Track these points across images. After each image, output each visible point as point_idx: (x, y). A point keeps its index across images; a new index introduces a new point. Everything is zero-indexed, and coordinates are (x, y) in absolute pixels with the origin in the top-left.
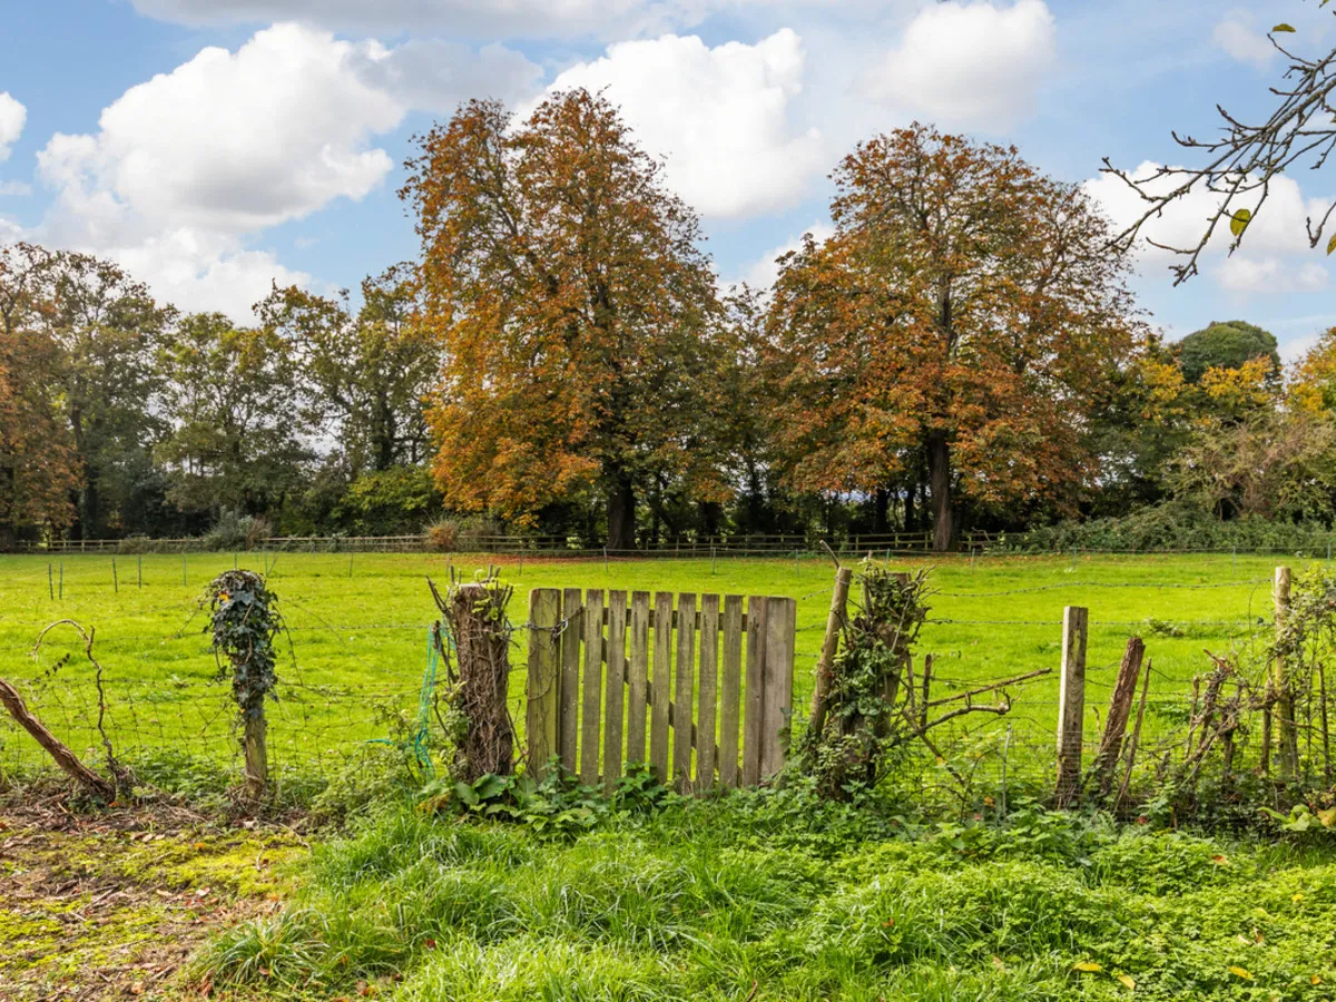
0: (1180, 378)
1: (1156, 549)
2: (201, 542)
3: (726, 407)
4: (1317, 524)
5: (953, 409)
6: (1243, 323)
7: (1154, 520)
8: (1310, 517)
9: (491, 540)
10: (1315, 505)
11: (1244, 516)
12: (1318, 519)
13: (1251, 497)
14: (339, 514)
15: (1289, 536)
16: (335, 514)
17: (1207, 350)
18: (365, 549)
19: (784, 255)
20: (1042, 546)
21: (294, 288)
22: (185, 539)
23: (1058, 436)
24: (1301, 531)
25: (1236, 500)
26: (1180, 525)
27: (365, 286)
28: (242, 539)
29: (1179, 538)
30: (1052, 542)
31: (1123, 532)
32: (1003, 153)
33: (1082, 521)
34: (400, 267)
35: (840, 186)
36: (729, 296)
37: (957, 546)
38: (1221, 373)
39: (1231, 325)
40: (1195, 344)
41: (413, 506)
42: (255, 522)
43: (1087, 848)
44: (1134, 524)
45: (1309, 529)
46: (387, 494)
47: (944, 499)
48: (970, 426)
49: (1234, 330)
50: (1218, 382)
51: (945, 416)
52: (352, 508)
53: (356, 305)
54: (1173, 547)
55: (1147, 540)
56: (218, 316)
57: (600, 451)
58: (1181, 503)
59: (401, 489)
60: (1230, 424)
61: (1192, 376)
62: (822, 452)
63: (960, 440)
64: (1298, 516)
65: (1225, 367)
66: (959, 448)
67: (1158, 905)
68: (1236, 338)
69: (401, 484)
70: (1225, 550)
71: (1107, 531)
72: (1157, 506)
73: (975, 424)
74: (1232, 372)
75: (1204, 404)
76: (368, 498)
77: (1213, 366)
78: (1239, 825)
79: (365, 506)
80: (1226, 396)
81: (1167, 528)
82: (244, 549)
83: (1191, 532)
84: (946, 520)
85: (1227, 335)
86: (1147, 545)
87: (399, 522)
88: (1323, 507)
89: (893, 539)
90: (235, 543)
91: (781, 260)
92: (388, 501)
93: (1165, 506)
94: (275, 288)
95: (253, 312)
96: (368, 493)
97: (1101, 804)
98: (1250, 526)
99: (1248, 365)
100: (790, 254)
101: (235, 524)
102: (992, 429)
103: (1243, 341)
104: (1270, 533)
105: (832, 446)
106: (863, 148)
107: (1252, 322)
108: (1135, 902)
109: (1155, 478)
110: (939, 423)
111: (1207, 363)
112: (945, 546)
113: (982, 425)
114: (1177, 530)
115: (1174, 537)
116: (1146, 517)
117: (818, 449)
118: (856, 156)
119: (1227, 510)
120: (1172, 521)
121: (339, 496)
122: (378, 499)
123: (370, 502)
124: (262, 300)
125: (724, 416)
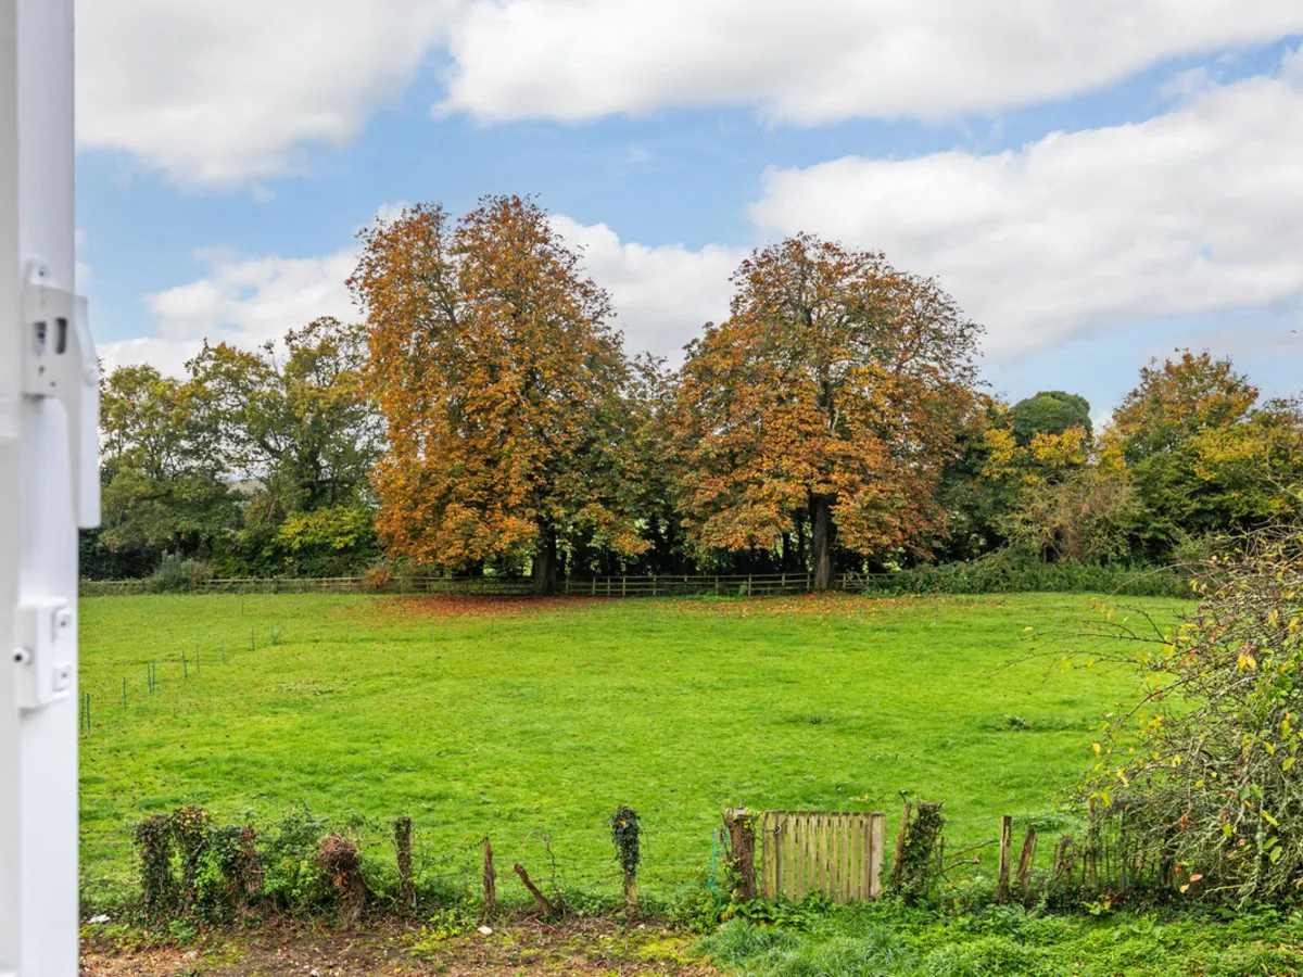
0: (1012, 442)
1: (995, 588)
2: (144, 584)
3: (642, 473)
4: (1118, 566)
5: (834, 477)
6: (1063, 393)
7: (993, 565)
8: (1113, 560)
9: (424, 581)
10: (1117, 550)
11: (1063, 559)
12: (1119, 561)
13: (1069, 544)
14: (269, 553)
15: (1097, 576)
16: (266, 552)
17: (1035, 418)
18: (306, 589)
19: (689, 342)
20: (904, 588)
21: (223, 344)
22: (127, 581)
23: (916, 494)
24: (1106, 572)
25: (1057, 546)
26: (1013, 569)
27: (289, 339)
28: (185, 581)
29: (1013, 580)
30: (913, 584)
31: (970, 575)
32: (873, 257)
33: (936, 564)
34: (320, 322)
35: (740, 287)
36: (633, 362)
37: (834, 586)
38: (1046, 438)
39: (1053, 395)
40: (1025, 412)
41: (342, 545)
42: (197, 564)
43: (1016, 924)
44: (977, 569)
45: (1112, 570)
46: (317, 534)
47: (824, 544)
48: (848, 491)
49: (1057, 401)
50: (1044, 447)
51: (827, 482)
52: (282, 547)
53: (281, 358)
54: (1008, 587)
55: (988, 582)
56: (146, 369)
57: (534, 512)
58: (1014, 550)
59: (331, 530)
60: (1053, 483)
61: (1023, 440)
62: (726, 513)
63: (840, 503)
64: (1104, 560)
65: (1049, 433)
66: (839, 511)
67: (1046, 950)
68: (1058, 409)
69: (329, 526)
70: (1048, 589)
71: (956, 574)
72: (996, 552)
73: (852, 489)
74: (1055, 439)
75: (1031, 464)
76: (299, 538)
77: (1040, 431)
78: (1073, 908)
79: (296, 546)
80: (1050, 459)
81: (1004, 571)
82: (186, 591)
83: (1022, 575)
84: (825, 564)
85: (1051, 406)
86: (987, 587)
87: (328, 559)
88: (1123, 551)
89: (780, 578)
90: (178, 585)
91: (688, 347)
92: (317, 541)
93: (1002, 551)
94: (207, 347)
95: (186, 370)
96: (299, 534)
97: (1018, 901)
98: (1067, 568)
99: (1067, 434)
100: (695, 341)
101: (178, 567)
102: (866, 494)
103: (1065, 410)
104: (1082, 573)
105: (734, 508)
106: (759, 255)
107: (1071, 392)
108: (1039, 951)
109: (993, 525)
110: (823, 489)
111: (1035, 429)
112: (824, 585)
113: (857, 490)
114: (1011, 573)
115: (1009, 579)
116: (987, 562)
117: (722, 510)
118: (752, 262)
119: (1050, 554)
120: (1008, 566)
121: (271, 537)
122: (308, 539)
123: (300, 542)
124: (195, 357)
125: (639, 481)
